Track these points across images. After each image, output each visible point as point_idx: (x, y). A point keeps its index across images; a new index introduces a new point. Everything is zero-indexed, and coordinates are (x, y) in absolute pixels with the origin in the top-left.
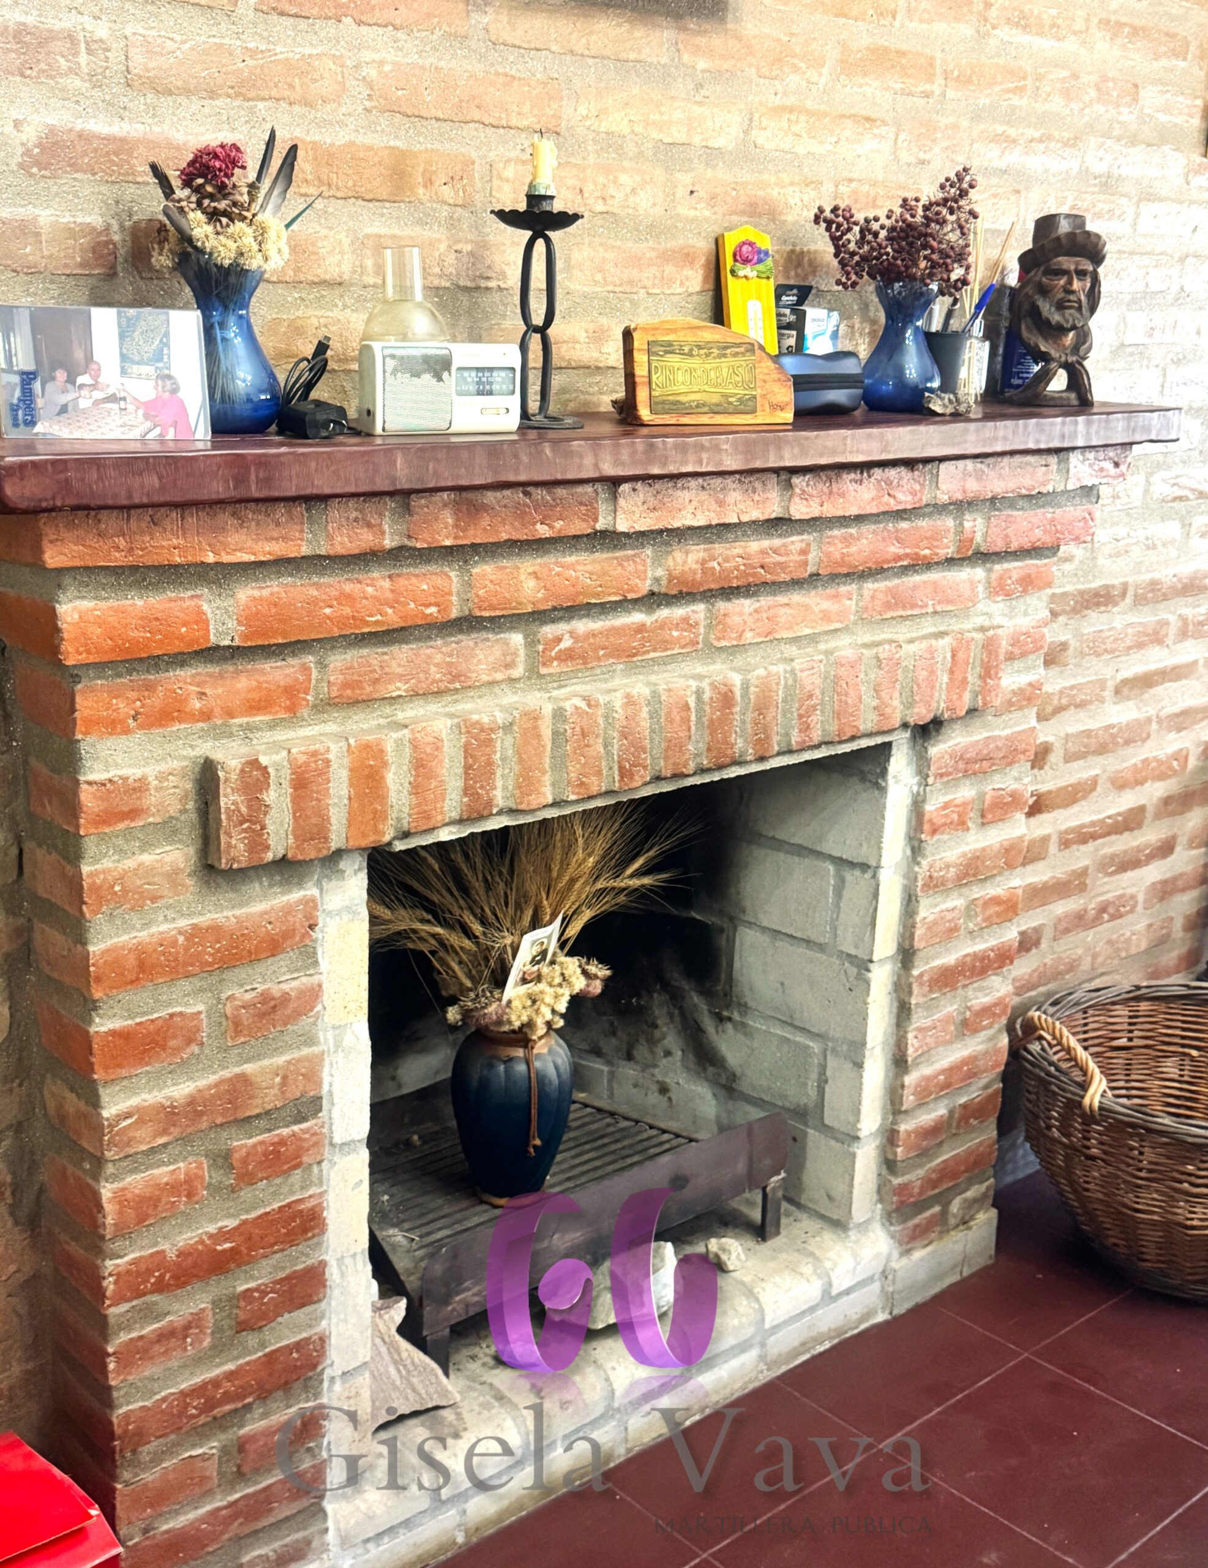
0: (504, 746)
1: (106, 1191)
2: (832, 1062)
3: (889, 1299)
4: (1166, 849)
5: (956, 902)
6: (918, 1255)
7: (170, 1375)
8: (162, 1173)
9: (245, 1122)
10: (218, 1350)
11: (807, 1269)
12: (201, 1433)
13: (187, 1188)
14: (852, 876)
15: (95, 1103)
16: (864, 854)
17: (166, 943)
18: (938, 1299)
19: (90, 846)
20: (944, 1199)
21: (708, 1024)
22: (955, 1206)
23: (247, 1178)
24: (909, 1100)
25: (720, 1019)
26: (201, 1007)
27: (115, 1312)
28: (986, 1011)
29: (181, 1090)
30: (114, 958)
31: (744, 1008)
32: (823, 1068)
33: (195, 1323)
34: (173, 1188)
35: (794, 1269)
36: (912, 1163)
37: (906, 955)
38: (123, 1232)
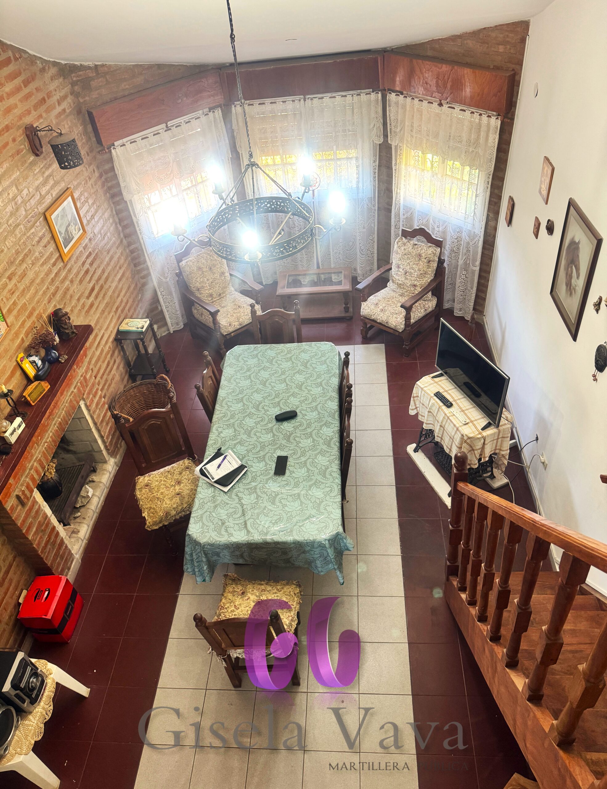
0: (42, 459)
1: (35, 546)
2: (92, 443)
3: (117, 466)
4: (115, 361)
5: (98, 411)
6: (118, 457)
7: (51, 557)
8: (38, 539)
9: (42, 525)
10: (53, 550)
11: (106, 473)
12: (57, 559)
13: (41, 537)
14: (81, 420)
15: (28, 539)
16: (82, 416)
17: (25, 516)
18: (123, 459)
19: (11, 515)
20: (117, 447)
21: (66, 446)
22: (119, 446)
23: (45, 530)
24: (106, 440)
25: (68, 445)
26: (31, 519)
27: (42, 556)
28: (109, 418)
29: (34, 529)
30: (21, 524)
31: (72, 442)
32: (91, 445)
33: (50, 549)
34: (40, 539)
35: (104, 474)
36: (111, 447)
37: (95, 424)
38: (38, 548)
